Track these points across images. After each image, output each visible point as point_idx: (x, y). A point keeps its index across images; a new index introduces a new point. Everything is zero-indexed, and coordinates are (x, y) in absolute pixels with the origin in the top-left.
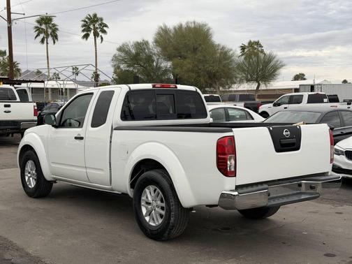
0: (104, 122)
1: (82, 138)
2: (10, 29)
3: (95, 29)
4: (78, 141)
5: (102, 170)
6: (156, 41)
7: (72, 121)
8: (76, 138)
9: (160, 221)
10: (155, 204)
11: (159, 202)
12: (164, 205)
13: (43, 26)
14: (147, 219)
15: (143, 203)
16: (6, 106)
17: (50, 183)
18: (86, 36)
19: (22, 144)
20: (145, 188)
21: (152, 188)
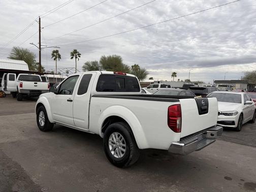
0: (85, 92)
1: (72, 101)
2: (40, 52)
3: (76, 55)
4: (69, 102)
5: (83, 120)
6: (101, 62)
7: (66, 91)
8: (68, 100)
9: (122, 155)
10: (118, 144)
11: (121, 144)
12: (125, 145)
13: (55, 54)
14: (113, 153)
15: (110, 143)
16: (35, 83)
17: (52, 124)
18: (72, 58)
19: (38, 102)
20: (112, 133)
21: (117, 134)
